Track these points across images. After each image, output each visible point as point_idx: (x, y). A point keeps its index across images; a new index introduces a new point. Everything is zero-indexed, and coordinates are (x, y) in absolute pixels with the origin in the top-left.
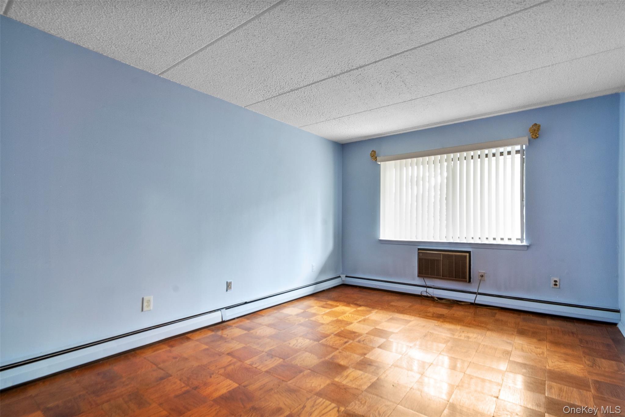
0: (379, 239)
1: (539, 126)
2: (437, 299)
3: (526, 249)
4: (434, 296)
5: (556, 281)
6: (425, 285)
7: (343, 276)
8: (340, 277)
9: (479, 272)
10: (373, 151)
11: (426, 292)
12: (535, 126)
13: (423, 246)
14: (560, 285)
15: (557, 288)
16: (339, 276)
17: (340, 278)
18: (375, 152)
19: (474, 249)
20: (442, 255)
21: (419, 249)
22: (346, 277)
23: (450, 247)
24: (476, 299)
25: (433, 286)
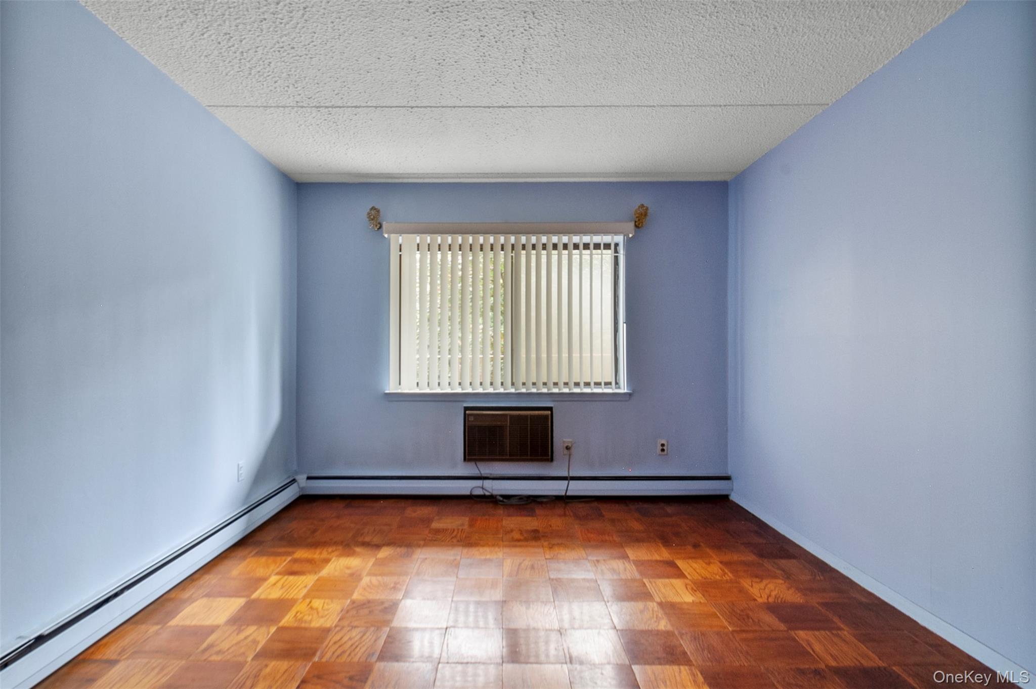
0: (387, 392)
1: (647, 209)
2: (501, 499)
3: (628, 399)
4: (495, 493)
5: (663, 445)
6: (480, 475)
7: (302, 479)
8: (294, 481)
9: (564, 442)
10: (373, 208)
11: (483, 488)
12: (642, 208)
13: (473, 401)
14: (667, 450)
15: (665, 455)
16: (291, 479)
17: (295, 485)
18: (378, 211)
19: (556, 403)
20: (508, 417)
21: (466, 409)
22: (309, 478)
23: (519, 401)
24: (569, 488)
25: (491, 474)
